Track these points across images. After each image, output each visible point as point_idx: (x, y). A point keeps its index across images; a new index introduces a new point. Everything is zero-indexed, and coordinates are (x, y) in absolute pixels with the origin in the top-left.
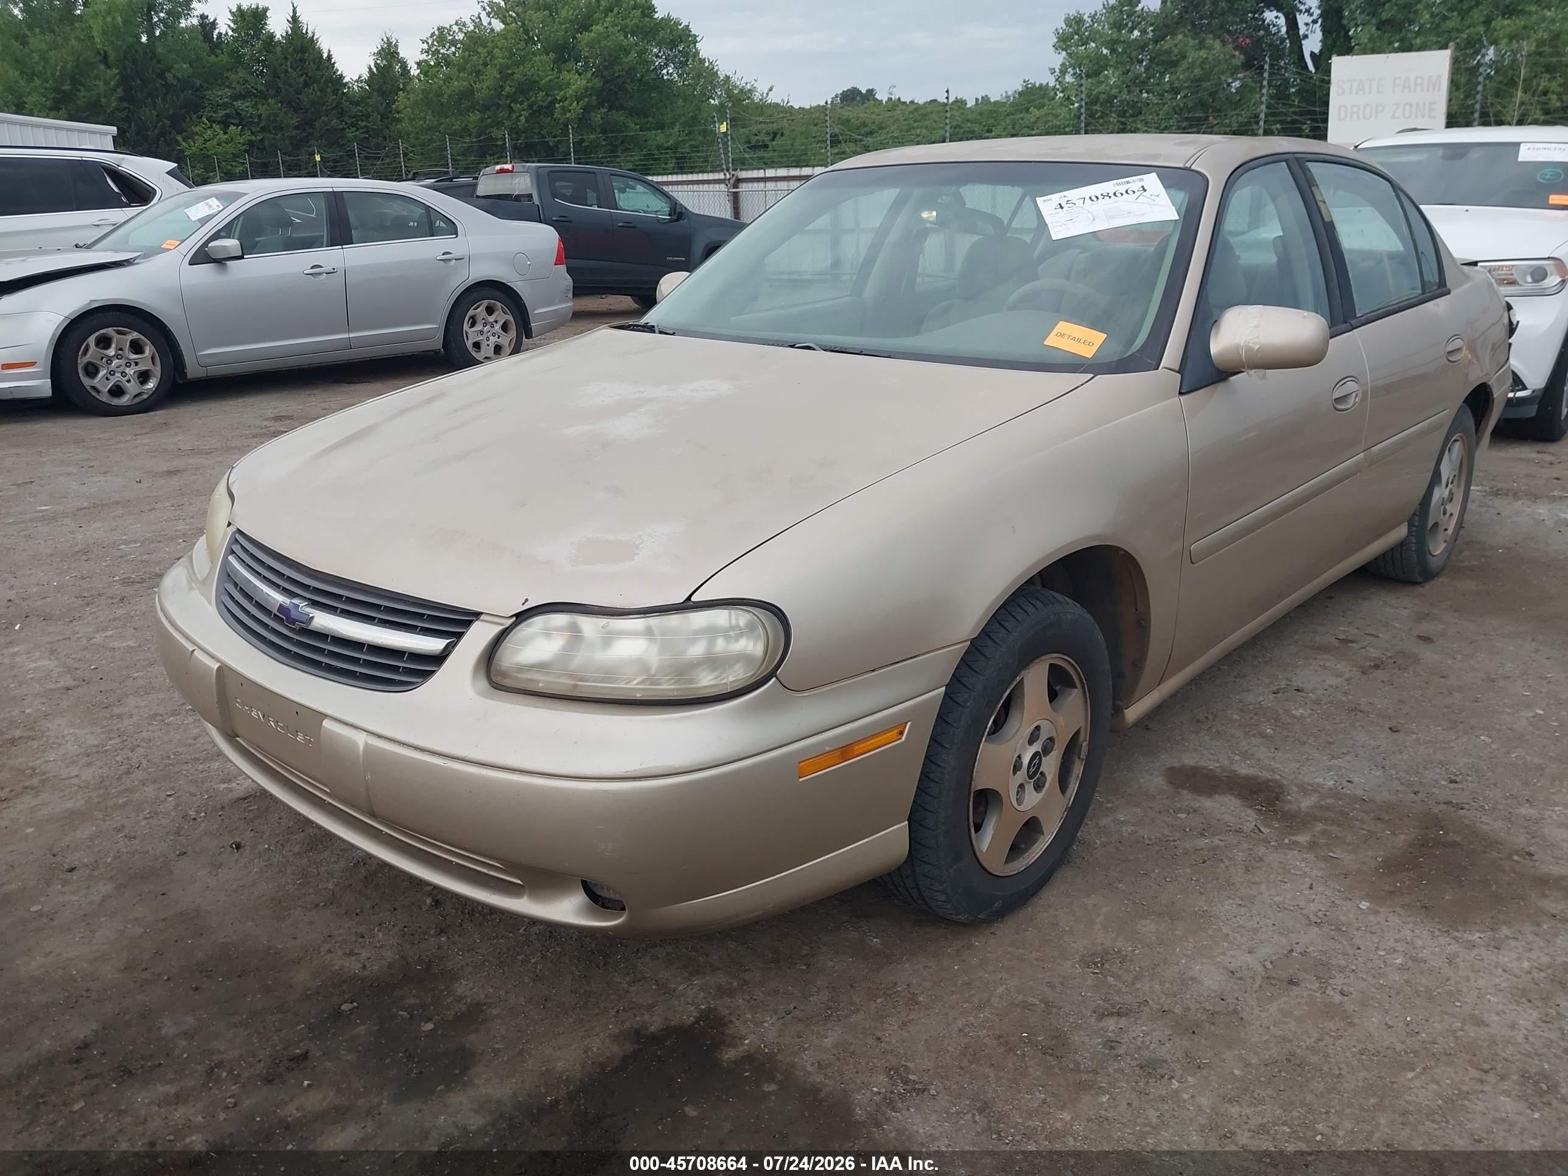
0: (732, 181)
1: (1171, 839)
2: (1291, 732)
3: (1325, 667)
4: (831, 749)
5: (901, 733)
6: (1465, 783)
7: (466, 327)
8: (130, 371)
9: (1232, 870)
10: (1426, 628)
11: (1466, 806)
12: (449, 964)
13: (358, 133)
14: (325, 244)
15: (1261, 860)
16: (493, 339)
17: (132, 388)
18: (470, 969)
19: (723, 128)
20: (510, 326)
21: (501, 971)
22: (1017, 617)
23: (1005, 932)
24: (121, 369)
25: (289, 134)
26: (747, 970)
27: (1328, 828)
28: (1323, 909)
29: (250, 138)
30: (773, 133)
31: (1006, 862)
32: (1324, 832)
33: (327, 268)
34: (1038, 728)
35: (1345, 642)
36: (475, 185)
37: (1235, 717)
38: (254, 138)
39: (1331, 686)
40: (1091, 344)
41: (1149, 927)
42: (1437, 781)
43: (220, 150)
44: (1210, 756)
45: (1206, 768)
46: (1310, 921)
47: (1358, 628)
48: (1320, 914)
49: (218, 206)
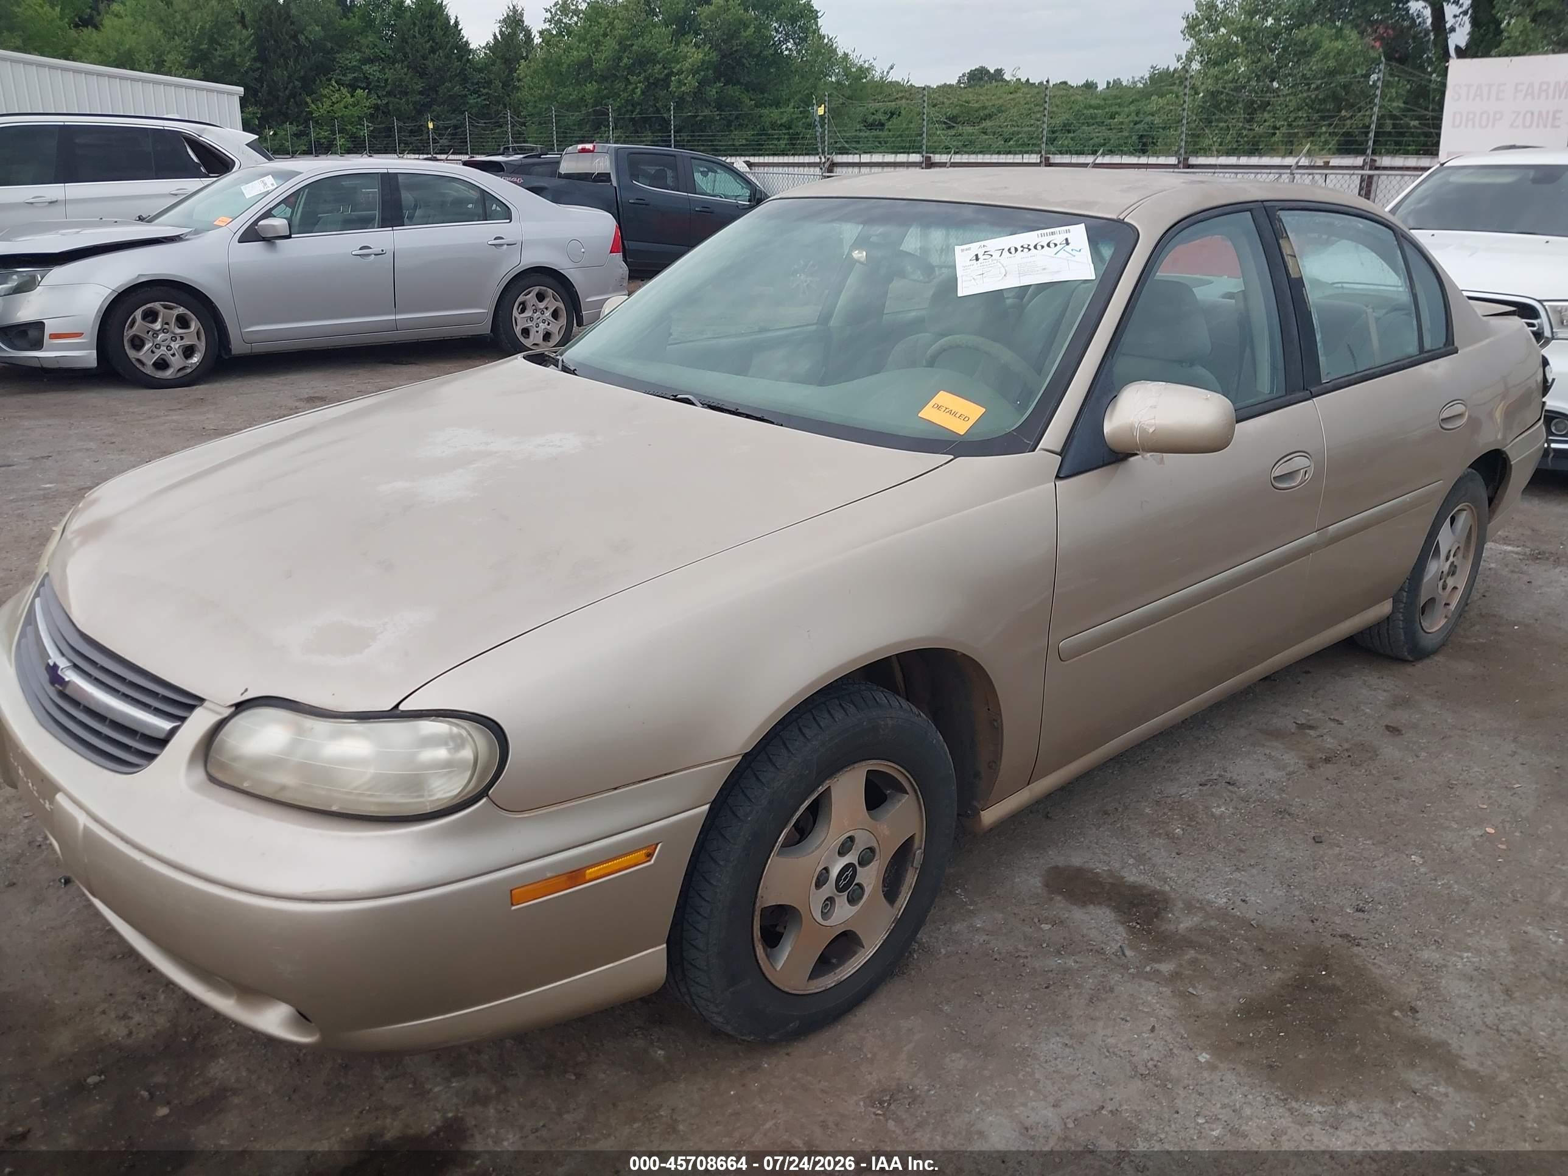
0: (827, 165)
1: (1023, 954)
2: (1203, 834)
3: (1270, 757)
4: (554, 874)
5: (650, 855)
6: (1373, 914)
7: (515, 313)
8: (175, 345)
9: (1075, 1000)
10: (1400, 717)
11: (1363, 943)
12: (216, 1038)
13: (479, 100)
14: (376, 225)
15: (1112, 990)
16: (542, 326)
17: (177, 361)
18: (234, 1046)
19: (821, 111)
20: (560, 313)
21: (263, 1051)
22: (821, 724)
23: (803, 1053)
24: (167, 343)
25: (414, 99)
26: (512, 1075)
27: (1200, 957)
28: (1156, 1058)
29: (376, 102)
30: (891, 112)
31: (811, 978)
32: (1194, 962)
33: (378, 250)
34: (851, 839)
35: (1301, 727)
36: (558, 163)
37: (1147, 810)
38: (379, 102)
39: (1268, 780)
40: (966, 419)
41: (956, 1062)
42: (1342, 908)
43: (347, 112)
44: (1102, 856)
45: (1091, 871)
46: (1136, 1071)
47: (1324, 712)
48: (1150, 1064)
49: (272, 184)
